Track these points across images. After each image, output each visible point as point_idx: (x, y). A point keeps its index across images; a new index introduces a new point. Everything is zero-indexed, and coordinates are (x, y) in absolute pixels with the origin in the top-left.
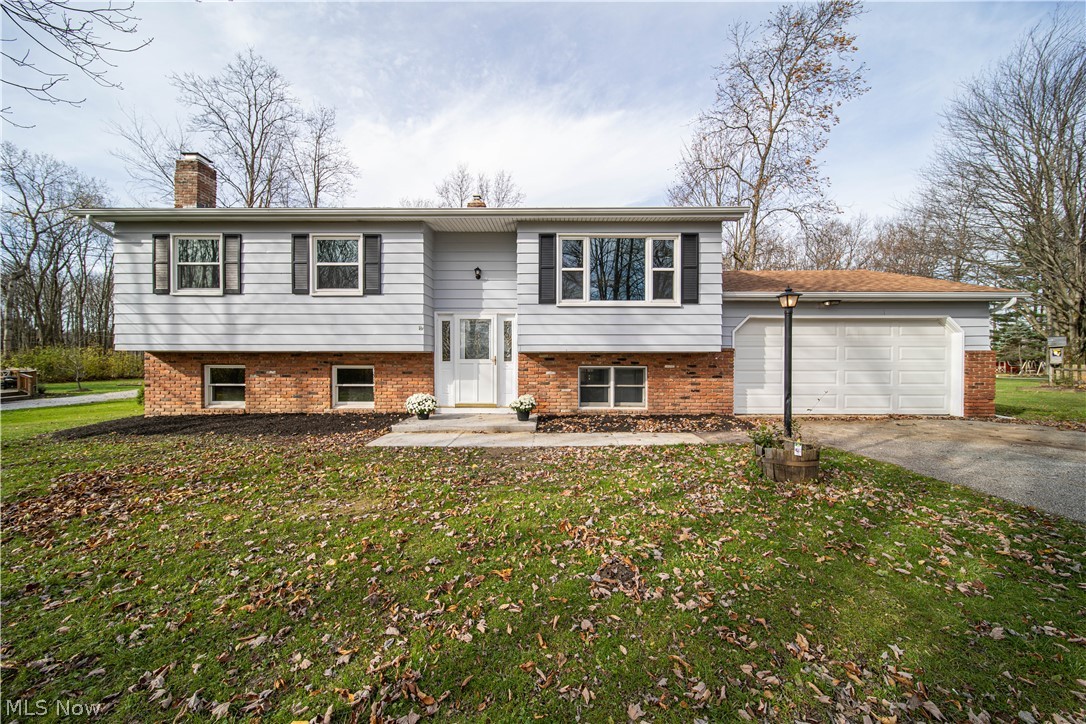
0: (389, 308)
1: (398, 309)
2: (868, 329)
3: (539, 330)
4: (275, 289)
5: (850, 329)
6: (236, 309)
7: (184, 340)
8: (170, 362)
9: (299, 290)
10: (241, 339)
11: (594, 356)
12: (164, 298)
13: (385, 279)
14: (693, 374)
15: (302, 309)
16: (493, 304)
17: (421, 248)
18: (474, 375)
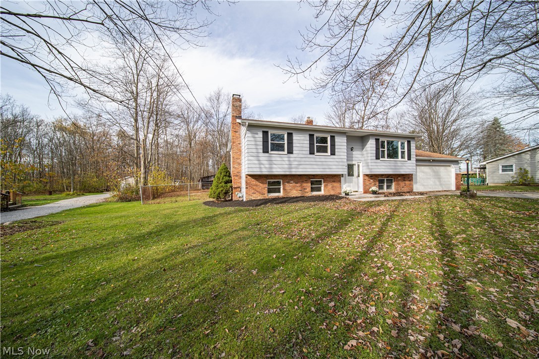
0: (338, 160)
1: (340, 160)
2: (437, 168)
3: (375, 167)
4: (304, 152)
5: (434, 168)
6: (292, 159)
7: (274, 170)
8: (255, 179)
9: (312, 153)
10: (294, 170)
11: (382, 175)
12: (266, 154)
13: (336, 150)
14: (404, 180)
15: (313, 160)
16: (356, 159)
17: (346, 141)
18: (351, 182)
